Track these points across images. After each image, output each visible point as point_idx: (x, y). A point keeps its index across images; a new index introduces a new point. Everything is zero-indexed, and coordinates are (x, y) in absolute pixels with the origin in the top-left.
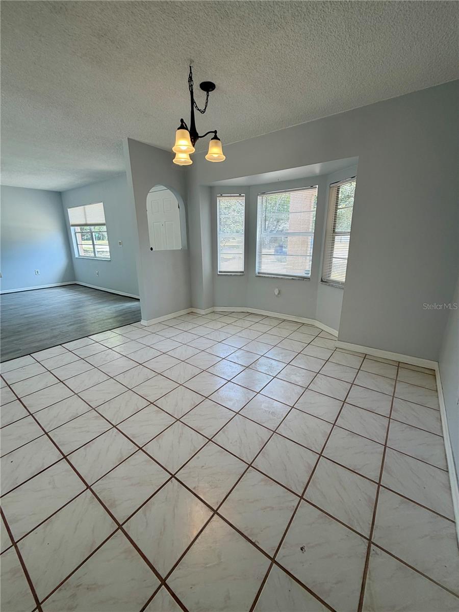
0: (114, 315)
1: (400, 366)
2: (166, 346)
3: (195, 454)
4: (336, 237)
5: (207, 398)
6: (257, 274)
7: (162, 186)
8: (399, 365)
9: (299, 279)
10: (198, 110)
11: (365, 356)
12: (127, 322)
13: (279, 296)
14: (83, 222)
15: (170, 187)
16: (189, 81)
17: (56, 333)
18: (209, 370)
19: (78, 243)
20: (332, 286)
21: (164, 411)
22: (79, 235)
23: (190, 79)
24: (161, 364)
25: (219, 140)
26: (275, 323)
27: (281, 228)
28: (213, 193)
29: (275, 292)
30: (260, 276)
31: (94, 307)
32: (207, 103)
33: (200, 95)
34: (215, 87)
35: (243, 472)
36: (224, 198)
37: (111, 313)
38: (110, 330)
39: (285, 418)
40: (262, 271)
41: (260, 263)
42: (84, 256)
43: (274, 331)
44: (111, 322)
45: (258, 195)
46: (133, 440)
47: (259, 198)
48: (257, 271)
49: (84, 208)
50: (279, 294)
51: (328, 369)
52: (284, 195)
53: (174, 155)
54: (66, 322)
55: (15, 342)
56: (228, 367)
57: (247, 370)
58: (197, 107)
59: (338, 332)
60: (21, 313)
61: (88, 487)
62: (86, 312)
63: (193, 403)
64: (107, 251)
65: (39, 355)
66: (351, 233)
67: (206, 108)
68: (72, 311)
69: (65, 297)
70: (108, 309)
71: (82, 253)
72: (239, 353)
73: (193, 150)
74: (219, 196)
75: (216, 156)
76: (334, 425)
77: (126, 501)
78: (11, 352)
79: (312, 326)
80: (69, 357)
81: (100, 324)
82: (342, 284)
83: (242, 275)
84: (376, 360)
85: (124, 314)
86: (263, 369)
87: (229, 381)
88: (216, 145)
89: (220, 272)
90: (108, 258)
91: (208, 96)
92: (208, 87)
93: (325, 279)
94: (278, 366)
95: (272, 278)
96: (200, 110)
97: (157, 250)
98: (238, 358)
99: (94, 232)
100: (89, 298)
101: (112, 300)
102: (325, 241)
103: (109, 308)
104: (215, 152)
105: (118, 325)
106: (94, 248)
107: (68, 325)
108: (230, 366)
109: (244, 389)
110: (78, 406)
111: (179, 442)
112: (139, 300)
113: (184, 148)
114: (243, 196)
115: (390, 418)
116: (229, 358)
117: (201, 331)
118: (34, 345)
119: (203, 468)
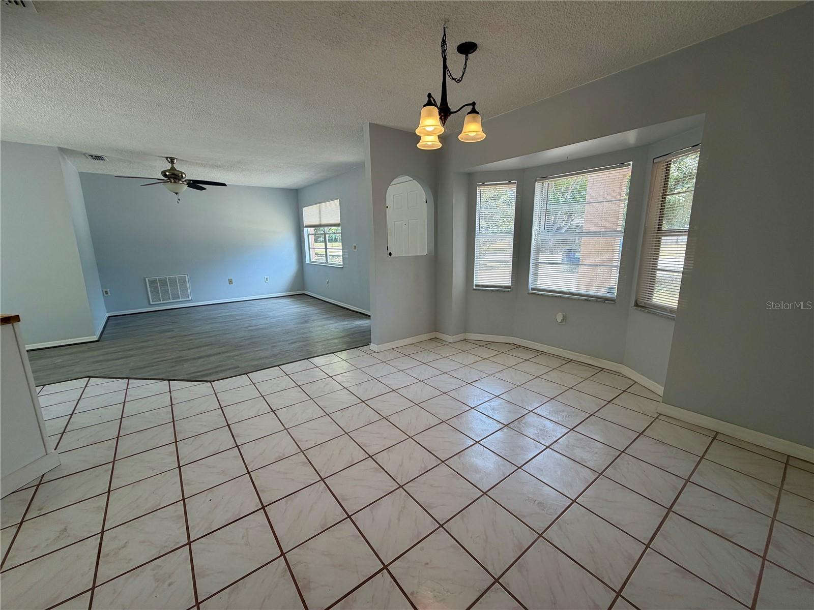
0: (342, 334)
1: (790, 463)
2: (396, 381)
3: (418, 543)
4: (663, 238)
5: (443, 462)
6: (531, 291)
7: (407, 177)
8: (788, 461)
9: (597, 301)
10: (453, 79)
11: (715, 436)
12: (354, 344)
13: (564, 323)
14: (317, 223)
15: (415, 177)
16: (442, 46)
17: (276, 351)
18: (451, 422)
19: (311, 247)
20: (654, 314)
21: (384, 470)
22: (312, 238)
23: (444, 42)
24: (388, 405)
25: (478, 113)
26: (556, 363)
27: (574, 224)
28: (472, 182)
29: (557, 318)
30: (535, 294)
31: (319, 323)
32: (465, 69)
33: (456, 61)
34: (477, 48)
35: (486, 588)
36: (486, 188)
37: (338, 332)
38: (333, 353)
39: (559, 516)
40: (539, 286)
41: (536, 274)
42: (316, 262)
43: (554, 376)
44: (335, 343)
45: (536, 181)
46: (341, 502)
47: (538, 185)
48: (530, 286)
49: (320, 207)
50: (563, 320)
51: (641, 447)
52: (580, 178)
53: (418, 138)
54: (288, 339)
55: (235, 358)
56: (478, 421)
57: (505, 430)
58: (451, 75)
59: (663, 388)
60: (246, 325)
61: (283, 554)
62: (311, 329)
63: (423, 466)
64: (339, 256)
65: (256, 376)
66: (690, 233)
67: (463, 76)
68: (296, 326)
69: (291, 309)
70: (334, 327)
71: (314, 258)
72: (496, 403)
73: (441, 130)
74: (480, 185)
75: (472, 134)
76: (648, 546)
77: (322, 586)
78: (229, 369)
79: (618, 374)
80: (286, 382)
81: (323, 345)
82: (671, 310)
83: (508, 291)
84: (737, 445)
85: (352, 334)
86: (531, 432)
87: (478, 442)
88: (475, 121)
89: (476, 286)
90: (340, 265)
91: (467, 60)
92: (467, 48)
93: (642, 301)
94: (554, 430)
95: (552, 296)
96: (454, 79)
97: (396, 256)
98: (493, 409)
99: (328, 234)
100: (316, 312)
101: (340, 316)
102: (643, 244)
103: (336, 325)
104: (472, 130)
105: (344, 347)
106: (326, 252)
107: (290, 342)
108: (481, 420)
109: (498, 458)
110: (286, 445)
111: (399, 519)
112: (370, 316)
113: (430, 129)
114: (515, 183)
115: (764, 558)
116: (481, 408)
117: (445, 365)
118: (253, 364)
119: (428, 566)
